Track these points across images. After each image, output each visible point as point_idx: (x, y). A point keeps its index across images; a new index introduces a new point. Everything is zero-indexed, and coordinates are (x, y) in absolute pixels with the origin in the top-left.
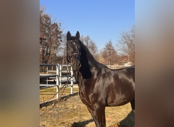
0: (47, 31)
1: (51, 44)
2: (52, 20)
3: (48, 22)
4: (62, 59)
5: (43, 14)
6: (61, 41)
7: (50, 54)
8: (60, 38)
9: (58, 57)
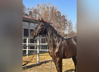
0: (59, 20)
1: (61, 27)
2: (62, 13)
3: (60, 15)
4: (67, 35)
5: (56, 11)
6: (67, 25)
7: (60, 33)
8: (67, 23)
9: (65, 35)
